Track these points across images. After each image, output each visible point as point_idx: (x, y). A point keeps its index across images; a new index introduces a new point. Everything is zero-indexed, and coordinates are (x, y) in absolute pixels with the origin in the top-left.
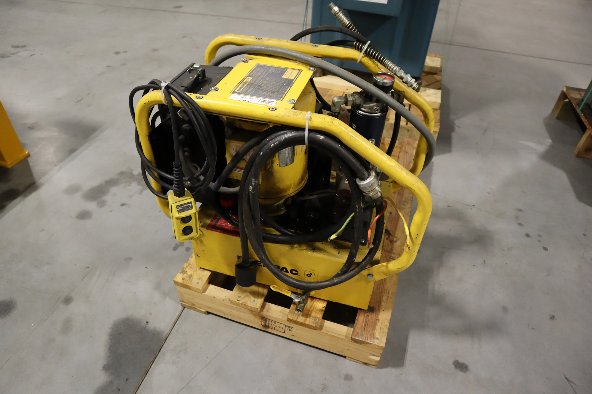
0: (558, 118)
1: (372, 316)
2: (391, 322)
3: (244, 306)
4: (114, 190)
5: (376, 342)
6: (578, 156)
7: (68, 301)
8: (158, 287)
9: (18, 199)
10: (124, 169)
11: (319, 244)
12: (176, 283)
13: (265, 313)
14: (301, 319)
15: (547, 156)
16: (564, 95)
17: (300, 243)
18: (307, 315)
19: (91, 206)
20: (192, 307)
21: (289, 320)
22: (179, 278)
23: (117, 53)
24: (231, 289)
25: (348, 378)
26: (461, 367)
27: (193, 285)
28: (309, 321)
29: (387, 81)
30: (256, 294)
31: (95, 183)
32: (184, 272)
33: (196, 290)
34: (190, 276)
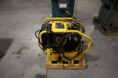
0: (94, 22)
1: (82, 61)
2: (85, 61)
3: (60, 65)
4: (22, 51)
5: (84, 65)
6: (100, 28)
7: (23, 75)
8: (40, 67)
9: (2, 58)
10: (22, 46)
11: (72, 51)
12: (46, 65)
13: (64, 66)
14: (71, 65)
15: (95, 28)
16: (94, 18)
17: (69, 52)
18: (72, 64)
19: (19, 55)
20: (49, 69)
21: (69, 66)
22: (46, 64)
23: (9, 23)
24: (57, 63)
25: (80, 73)
26: (96, 65)
27: (50, 64)
28: (72, 65)
29: (78, 22)
30: (61, 63)
31: (18, 50)
32: (47, 63)
33: (50, 65)
34: (48, 63)
